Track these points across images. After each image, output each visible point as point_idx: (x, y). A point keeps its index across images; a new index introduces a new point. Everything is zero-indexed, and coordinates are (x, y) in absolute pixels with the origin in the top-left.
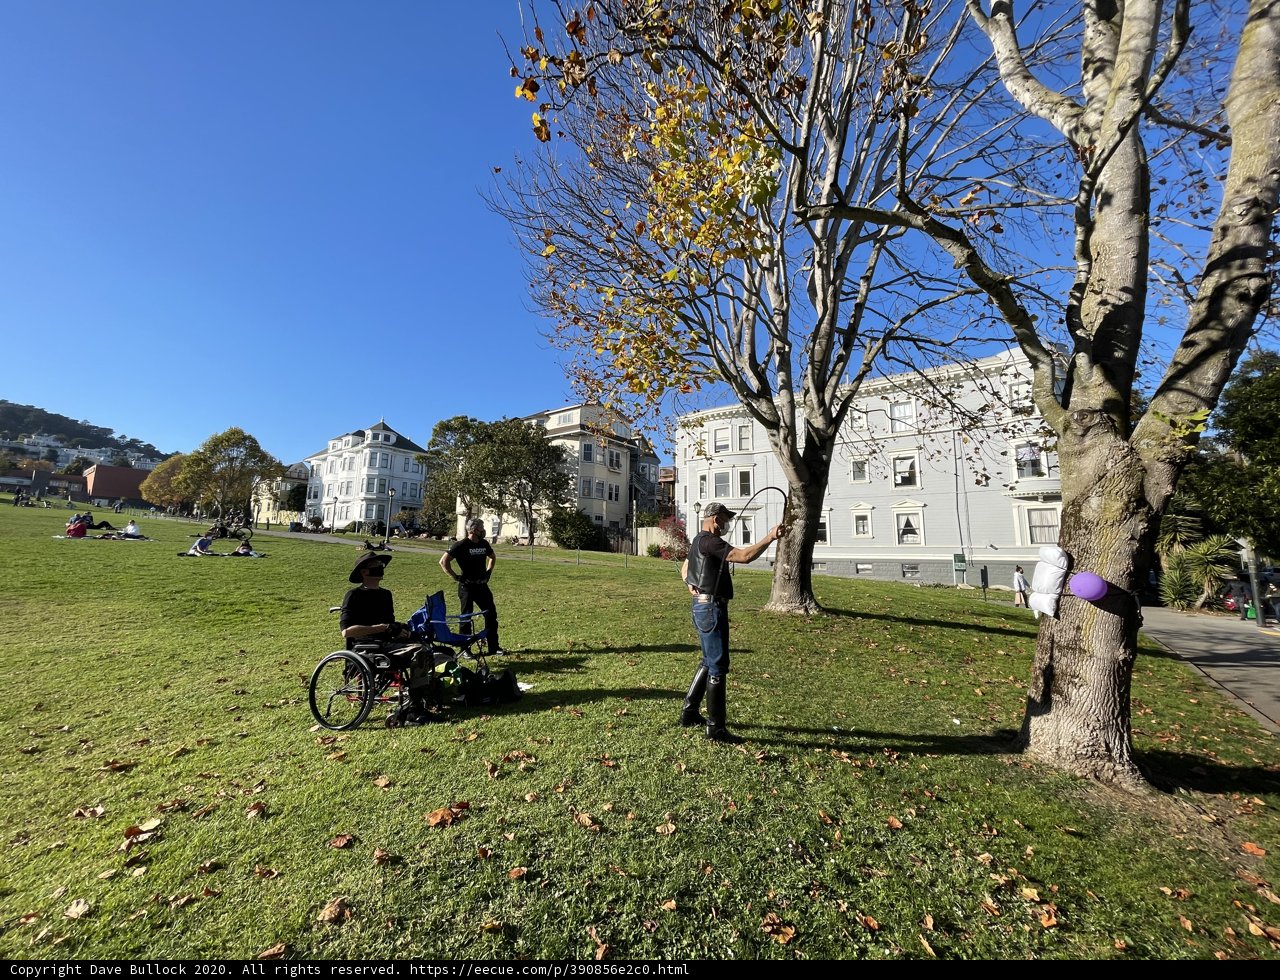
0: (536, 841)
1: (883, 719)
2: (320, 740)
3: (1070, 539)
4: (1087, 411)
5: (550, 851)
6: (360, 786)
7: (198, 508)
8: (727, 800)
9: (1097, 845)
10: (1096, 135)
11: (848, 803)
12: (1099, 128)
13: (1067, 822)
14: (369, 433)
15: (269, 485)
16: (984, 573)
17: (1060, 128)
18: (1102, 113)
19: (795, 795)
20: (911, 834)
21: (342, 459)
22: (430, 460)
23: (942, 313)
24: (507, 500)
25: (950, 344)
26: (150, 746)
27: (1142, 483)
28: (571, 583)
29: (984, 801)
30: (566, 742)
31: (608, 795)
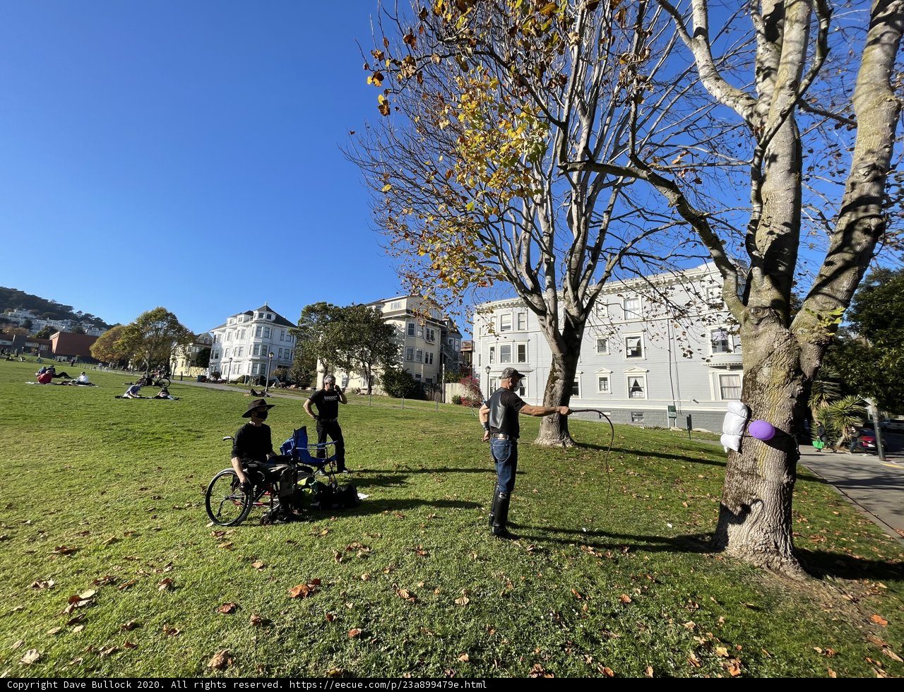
0: (368, 609)
1: (618, 523)
2: (214, 534)
3: (749, 397)
4: (760, 307)
5: (378, 616)
6: (242, 568)
7: (132, 364)
8: (506, 581)
9: (769, 616)
10: (765, 119)
11: (593, 584)
12: (767, 115)
13: (748, 599)
14: (256, 313)
15: (184, 349)
16: (689, 419)
17: (740, 114)
18: (769, 104)
19: (555, 577)
20: (637, 607)
21: (236, 331)
22: (299, 333)
23: (659, 237)
24: (353, 362)
25: (666, 259)
26: (90, 536)
27: (798, 358)
28: (397, 422)
29: (689, 583)
30: (392, 537)
31: (421, 576)
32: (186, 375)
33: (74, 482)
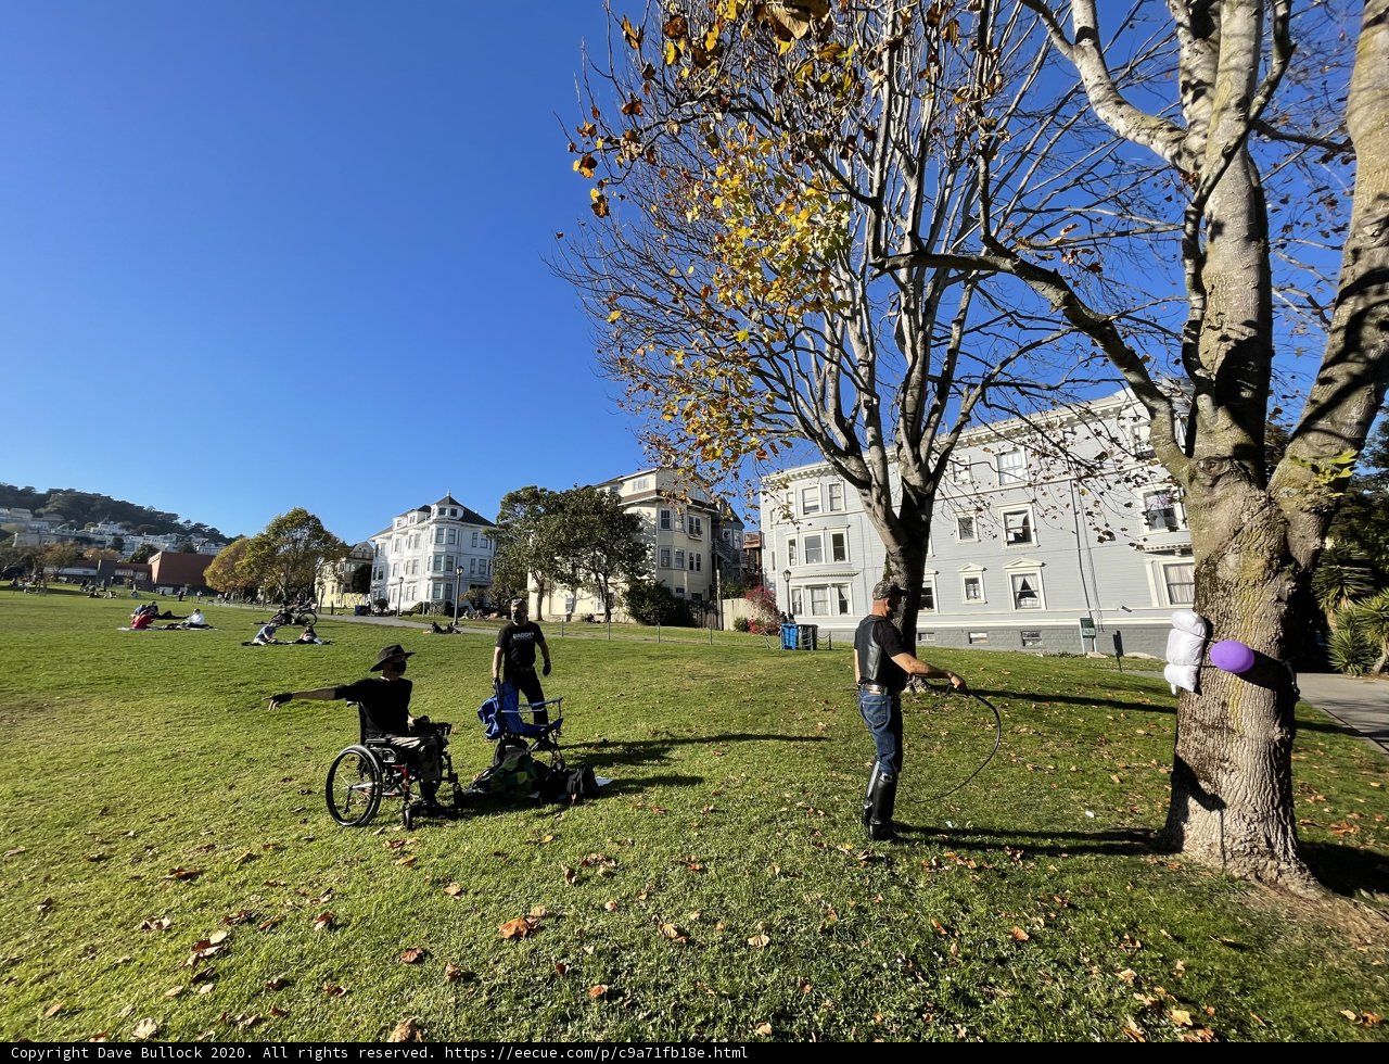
0: (617, 955)
1: (1004, 812)
2: (388, 844)
3: (1207, 603)
4: (1215, 458)
5: (632, 966)
6: (430, 894)
7: (262, 593)
8: (826, 908)
9: (1261, 959)
10: (1200, 159)
11: (966, 911)
12: (1203, 153)
13: (1224, 931)
14: (435, 508)
15: (334, 566)
16: (1117, 639)
17: (1160, 154)
18: (1206, 136)
19: (904, 902)
20: (1039, 947)
21: (407, 537)
22: (500, 535)
23: (1046, 354)
24: (581, 574)
25: (1057, 388)
26: (216, 852)
27: (1285, 535)
28: (652, 664)
29: (1124, 907)
30: (648, 843)
31: (695, 903)
32: (338, 605)
33: (190, 772)
